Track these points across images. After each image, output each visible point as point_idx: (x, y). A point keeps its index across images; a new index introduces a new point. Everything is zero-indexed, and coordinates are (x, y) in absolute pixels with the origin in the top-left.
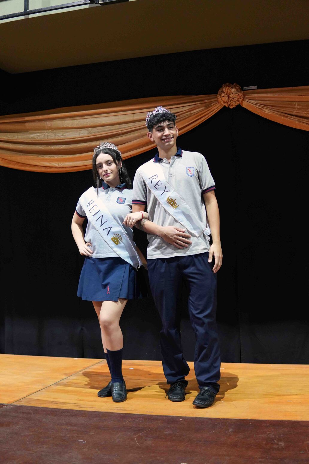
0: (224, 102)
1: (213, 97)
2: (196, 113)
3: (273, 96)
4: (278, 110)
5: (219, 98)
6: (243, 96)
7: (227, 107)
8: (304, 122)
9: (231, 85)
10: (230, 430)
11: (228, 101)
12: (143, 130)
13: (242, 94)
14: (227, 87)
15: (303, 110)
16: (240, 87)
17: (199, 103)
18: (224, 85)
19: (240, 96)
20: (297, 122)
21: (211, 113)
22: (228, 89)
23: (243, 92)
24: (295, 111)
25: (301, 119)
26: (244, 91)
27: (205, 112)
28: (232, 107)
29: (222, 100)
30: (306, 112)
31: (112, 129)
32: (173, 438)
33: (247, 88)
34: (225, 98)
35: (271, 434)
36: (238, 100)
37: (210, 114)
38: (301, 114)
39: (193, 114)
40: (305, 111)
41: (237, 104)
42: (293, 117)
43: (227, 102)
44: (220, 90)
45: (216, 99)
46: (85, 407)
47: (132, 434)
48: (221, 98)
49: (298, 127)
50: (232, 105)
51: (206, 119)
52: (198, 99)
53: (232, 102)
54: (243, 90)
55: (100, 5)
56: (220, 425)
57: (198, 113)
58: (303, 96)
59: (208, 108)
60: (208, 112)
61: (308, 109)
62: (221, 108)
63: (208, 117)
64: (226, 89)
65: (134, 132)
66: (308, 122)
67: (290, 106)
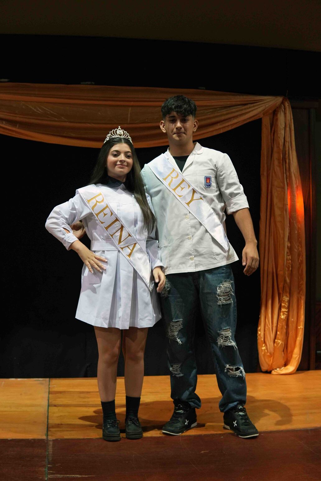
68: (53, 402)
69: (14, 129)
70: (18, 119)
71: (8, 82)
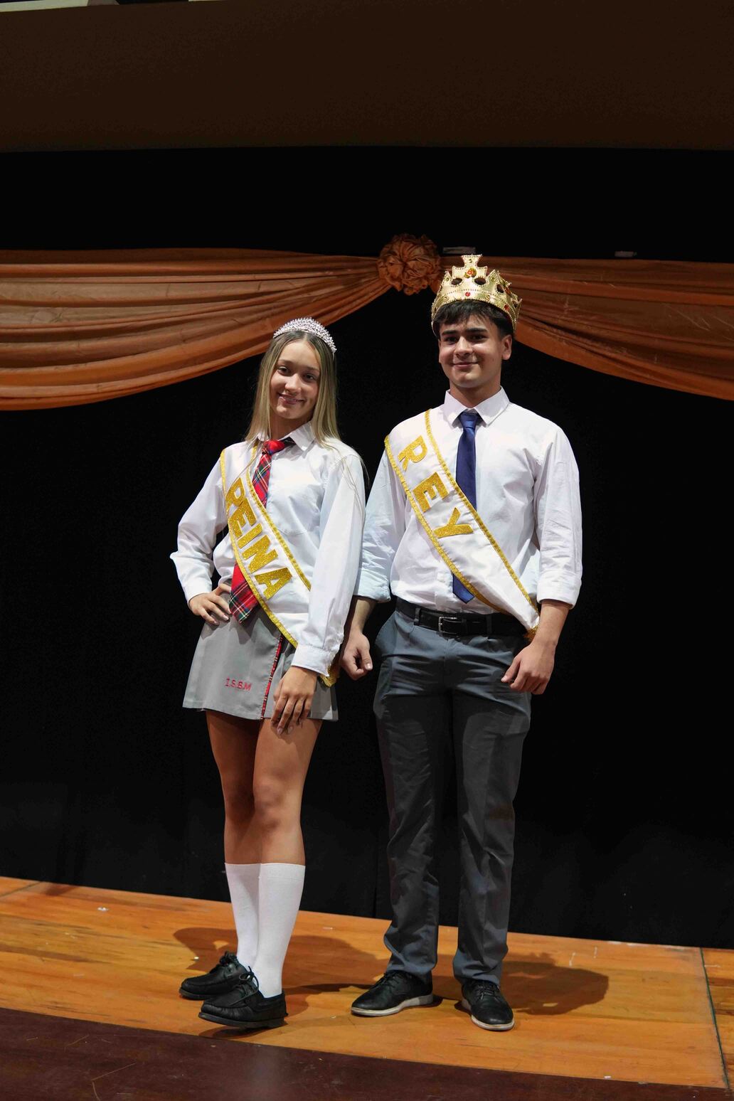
0: (393, 278)
1: (369, 262)
2: (323, 296)
5: (382, 267)
6: (439, 268)
7: (399, 289)
8: (582, 345)
9: (412, 239)
10: (336, 1082)
11: (403, 277)
13: (438, 263)
14: (404, 243)
15: (581, 316)
16: (435, 247)
17: (331, 273)
18: (395, 236)
19: (432, 268)
20: (563, 344)
21: (359, 301)
22: (405, 247)
23: (440, 258)
24: (563, 318)
25: (575, 337)
26: (447, 258)
27: (344, 298)
28: (409, 292)
29: (389, 273)
30: (586, 323)
31: (112, 315)
32: (190, 1091)
33: (453, 250)
34: (396, 269)
36: (426, 278)
37: (354, 304)
38: (574, 326)
39: (314, 300)
40: (587, 320)
41: (424, 286)
42: (555, 330)
43: (399, 279)
44: (385, 249)
45: (373, 269)
47: (87, 1073)
48: (386, 266)
49: (566, 357)
50: (411, 288)
51: (343, 314)
52: (329, 265)
53: (413, 279)
54: (443, 255)
57: (327, 298)
58: (586, 283)
59: (352, 287)
60: (351, 298)
61: (592, 315)
62: (385, 291)
63: (350, 310)
64: (400, 246)
65: (166, 328)
66: (591, 346)
67: (551, 304)
68: (722, 1004)
69: (648, 366)
70: (656, 343)
71: (634, 258)
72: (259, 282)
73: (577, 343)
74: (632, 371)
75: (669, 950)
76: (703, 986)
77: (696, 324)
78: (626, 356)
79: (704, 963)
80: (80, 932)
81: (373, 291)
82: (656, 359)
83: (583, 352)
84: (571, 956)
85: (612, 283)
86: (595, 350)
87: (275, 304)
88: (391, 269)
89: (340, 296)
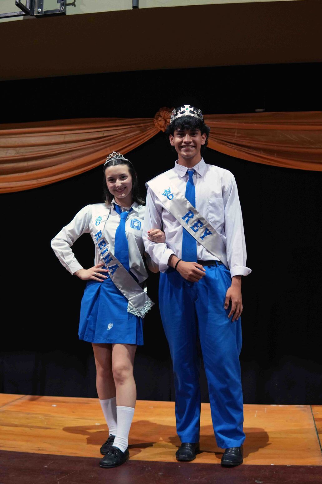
0: (161, 127)
1: (149, 121)
2: (131, 136)
3: (212, 122)
4: (216, 138)
5: (156, 122)
8: (243, 150)
9: (168, 109)
10: (160, 474)
11: (165, 125)
12: (74, 152)
14: (165, 111)
15: (242, 138)
17: (134, 126)
18: (161, 108)
20: (236, 151)
21: (147, 137)
22: (165, 113)
24: (235, 139)
25: (240, 147)
27: (141, 136)
29: (159, 125)
30: (245, 141)
31: (41, 149)
34: (162, 123)
35: (203, 479)
37: (145, 139)
38: (240, 143)
39: (128, 138)
42: (232, 145)
43: (163, 127)
44: (157, 114)
45: (152, 123)
46: (5, 447)
47: (55, 477)
48: (158, 122)
49: (237, 156)
51: (141, 143)
52: (133, 123)
55: (35, 18)
56: (148, 468)
57: (133, 137)
58: (244, 124)
59: (144, 132)
60: (144, 136)
61: (247, 137)
62: (158, 132)
63: (143, 141)
64: (163, 113)
65: (64, 154)
66: (248, 151)
67: (229, 134)
68: (321, 429)
69: (273, 158)
70: (276, 148)
71: (263, 112)
72: (103, 132)
73: (242, 150)
74: (266, 161)
75: (297, 407)
76: (312, 422)
77: (292, 139)
78: (263, 154)
79: (312, 412)
80: (45, 416)
81: (153, 133)
82: (275, 154)
83: (244, 154)
84: (255, 412)
85: (255, 123)
86: (249, 152)
87: (111, 141)
88: (160, 123)
89: (139, 135)
